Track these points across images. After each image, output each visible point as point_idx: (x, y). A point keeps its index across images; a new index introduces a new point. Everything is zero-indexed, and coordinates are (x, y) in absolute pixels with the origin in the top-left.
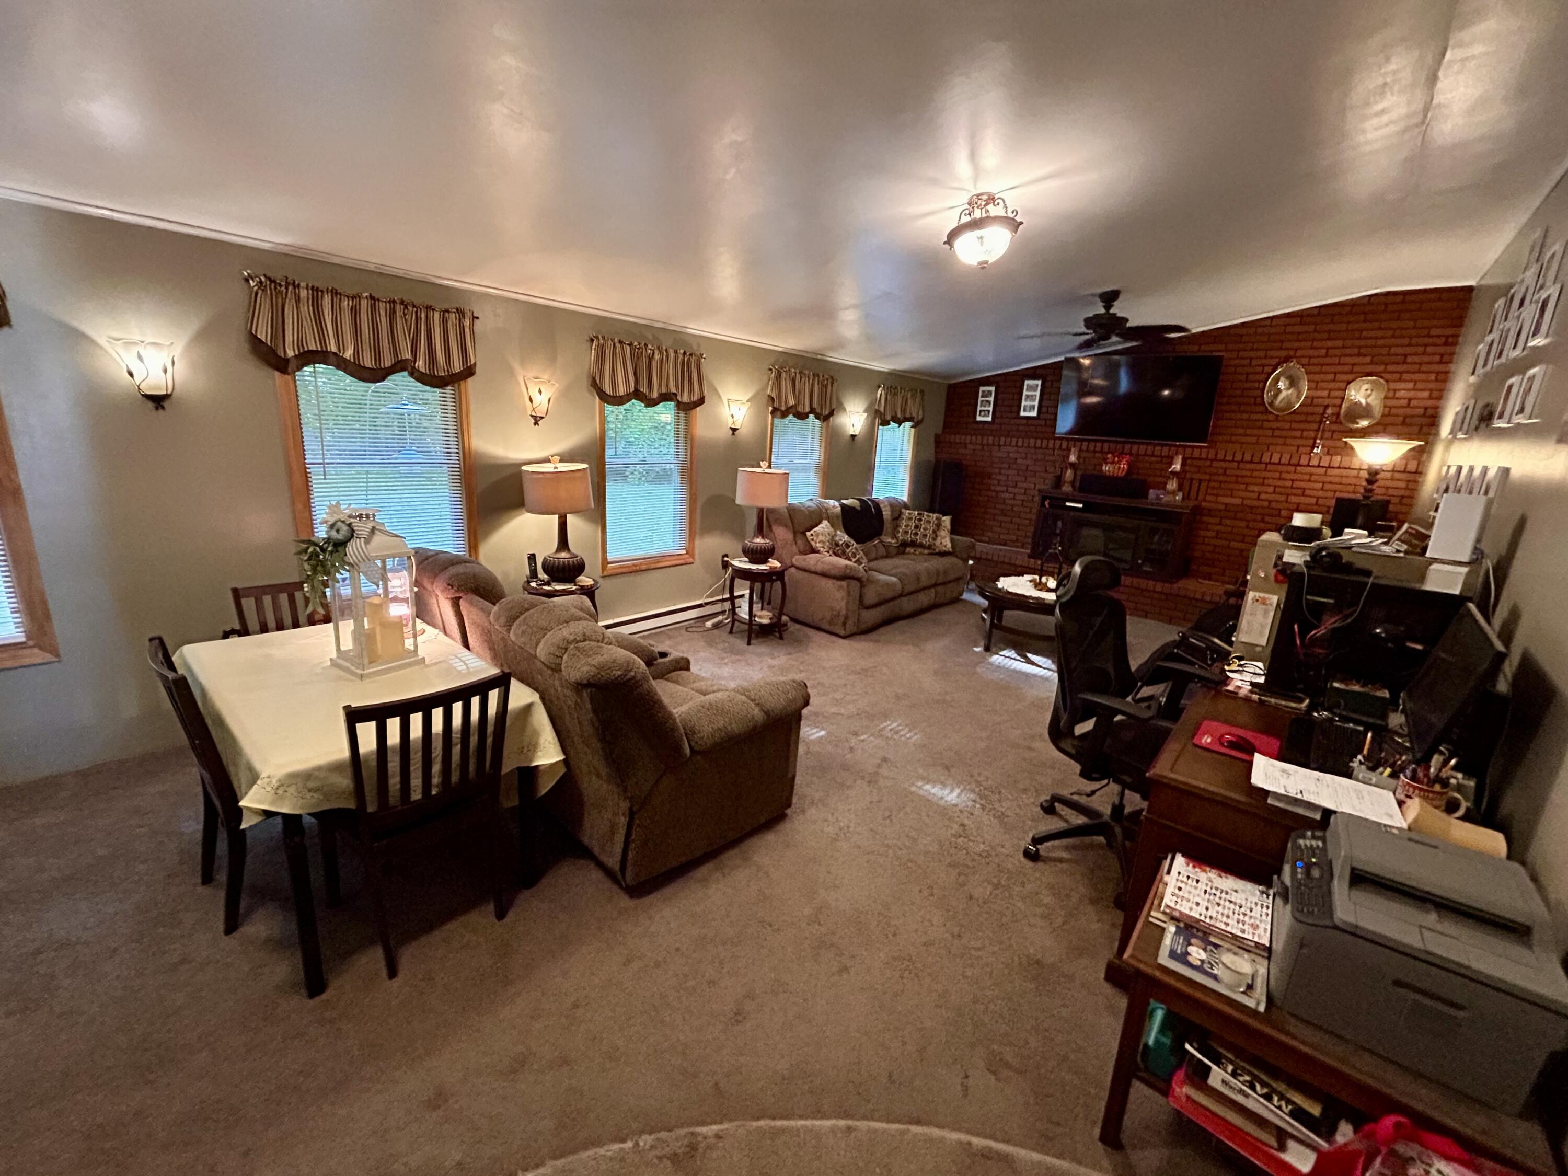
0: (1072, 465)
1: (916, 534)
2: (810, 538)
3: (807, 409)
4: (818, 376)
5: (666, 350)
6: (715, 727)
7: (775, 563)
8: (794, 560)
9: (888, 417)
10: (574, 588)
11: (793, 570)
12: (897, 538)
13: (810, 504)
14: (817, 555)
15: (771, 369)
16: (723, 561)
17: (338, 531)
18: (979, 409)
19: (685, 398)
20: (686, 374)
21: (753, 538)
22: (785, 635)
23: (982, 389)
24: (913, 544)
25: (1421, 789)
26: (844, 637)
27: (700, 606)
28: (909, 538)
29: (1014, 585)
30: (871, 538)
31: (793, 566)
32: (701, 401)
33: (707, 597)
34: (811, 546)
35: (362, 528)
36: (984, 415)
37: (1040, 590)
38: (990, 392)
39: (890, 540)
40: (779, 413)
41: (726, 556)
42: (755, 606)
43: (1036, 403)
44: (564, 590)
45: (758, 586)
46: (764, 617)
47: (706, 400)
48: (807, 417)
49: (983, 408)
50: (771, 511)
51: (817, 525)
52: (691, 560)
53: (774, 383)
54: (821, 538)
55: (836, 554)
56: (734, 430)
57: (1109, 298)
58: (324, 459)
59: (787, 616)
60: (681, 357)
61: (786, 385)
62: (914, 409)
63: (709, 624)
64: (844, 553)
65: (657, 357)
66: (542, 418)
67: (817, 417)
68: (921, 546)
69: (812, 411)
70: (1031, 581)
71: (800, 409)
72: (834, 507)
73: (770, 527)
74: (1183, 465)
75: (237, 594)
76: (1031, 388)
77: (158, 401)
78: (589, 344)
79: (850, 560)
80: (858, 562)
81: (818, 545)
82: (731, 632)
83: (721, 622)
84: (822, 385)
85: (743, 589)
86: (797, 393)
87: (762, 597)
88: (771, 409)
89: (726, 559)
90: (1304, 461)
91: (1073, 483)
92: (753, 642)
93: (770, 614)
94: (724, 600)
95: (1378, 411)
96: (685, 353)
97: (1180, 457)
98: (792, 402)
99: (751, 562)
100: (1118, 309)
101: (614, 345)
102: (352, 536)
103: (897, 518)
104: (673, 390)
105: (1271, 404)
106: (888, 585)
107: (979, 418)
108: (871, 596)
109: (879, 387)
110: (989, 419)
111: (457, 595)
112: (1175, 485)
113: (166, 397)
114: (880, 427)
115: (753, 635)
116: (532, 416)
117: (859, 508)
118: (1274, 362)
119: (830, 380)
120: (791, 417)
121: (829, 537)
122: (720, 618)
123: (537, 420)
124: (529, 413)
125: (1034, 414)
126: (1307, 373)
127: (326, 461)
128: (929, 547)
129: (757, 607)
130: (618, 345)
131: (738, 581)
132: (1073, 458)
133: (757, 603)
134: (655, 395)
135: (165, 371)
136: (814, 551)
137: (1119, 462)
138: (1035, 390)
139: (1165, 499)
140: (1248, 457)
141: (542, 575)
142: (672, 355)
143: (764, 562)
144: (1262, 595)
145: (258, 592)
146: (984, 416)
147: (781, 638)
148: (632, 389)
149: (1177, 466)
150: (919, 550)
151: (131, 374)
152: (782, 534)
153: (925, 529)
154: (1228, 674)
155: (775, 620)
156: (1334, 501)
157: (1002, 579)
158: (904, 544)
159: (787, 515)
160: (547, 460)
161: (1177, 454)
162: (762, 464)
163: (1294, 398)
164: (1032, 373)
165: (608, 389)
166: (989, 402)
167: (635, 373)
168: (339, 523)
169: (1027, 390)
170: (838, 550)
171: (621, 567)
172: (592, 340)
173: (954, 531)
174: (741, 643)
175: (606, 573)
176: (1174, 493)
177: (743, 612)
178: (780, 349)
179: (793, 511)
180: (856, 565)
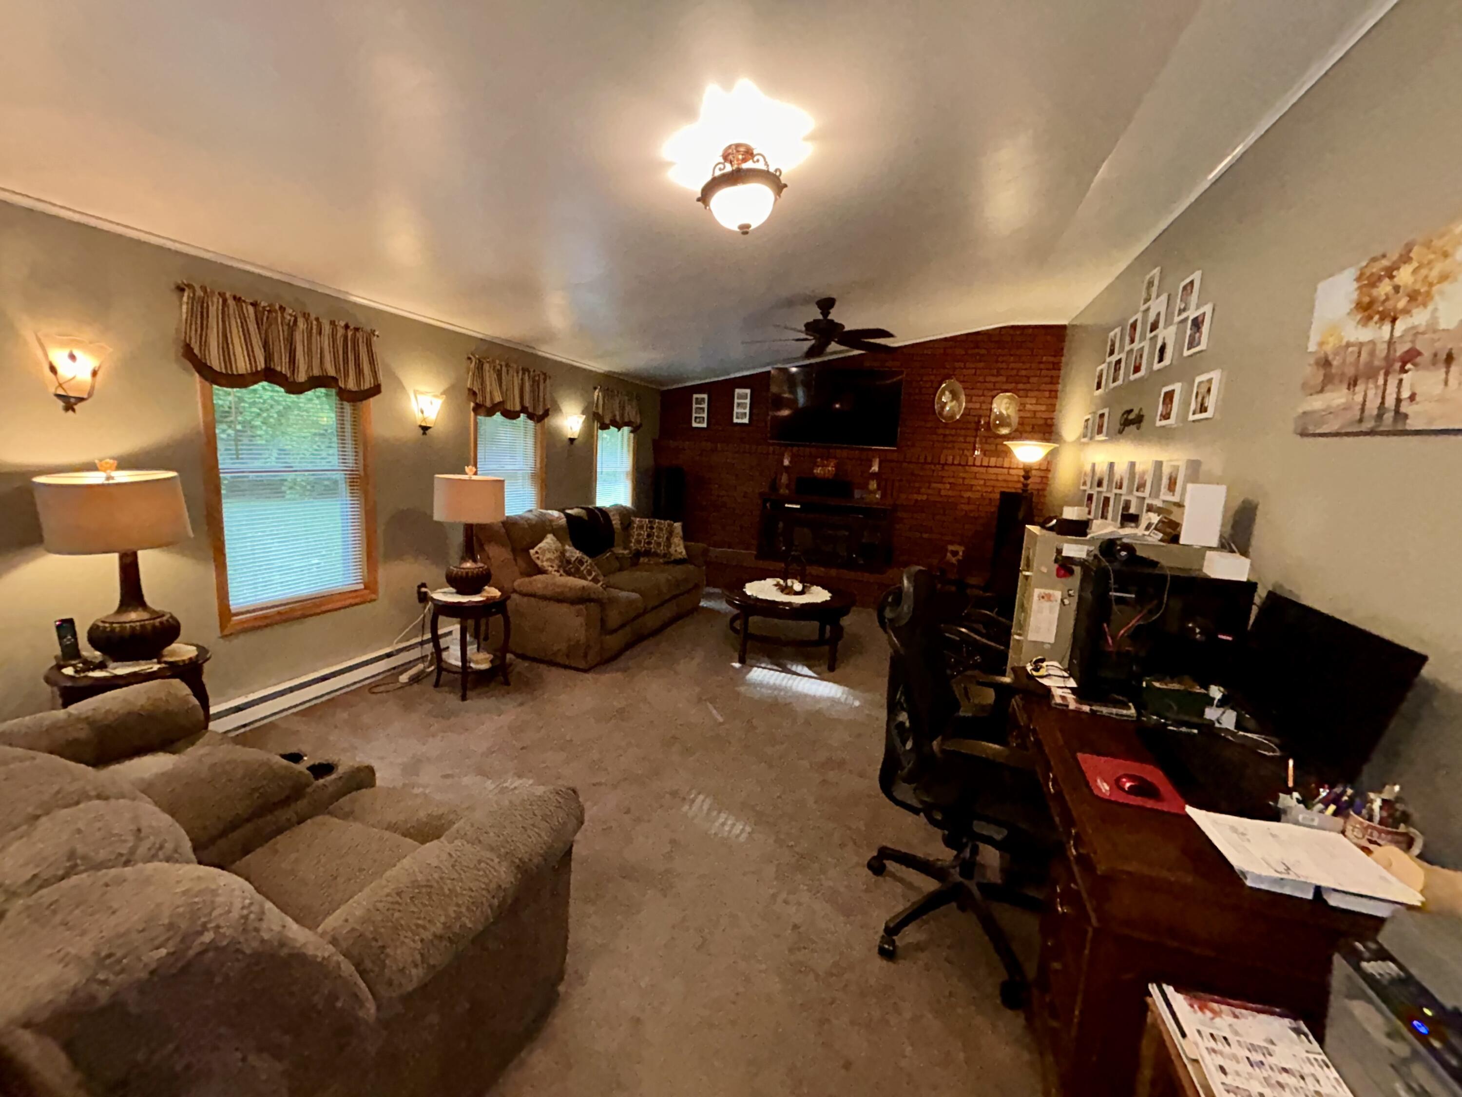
0: (787, 468)
1: (649, 543)
2: (534, 557)
3: (518, 408)
4: (529, 372)
5: (317, 319)
6: (427, 935)
7: (492, 592)
8: (516, 584)
9: (607, 421)
10: (156, 667)
11: (515, 596)
12: (629, 548)
13: (530, 515)
14: (544, 576)
15: (469, 358)
16: (419, 593)
18: (694, 415)
19: (351, 385)
20: (351, 356)
21: (461, 563)
22: (512, 678)
23: (695, 396)
24: (647, 553)
25: (1389, 833)
26: (585, 671)
27: (389, 655)
28: (642, 547)
29: (762, 591)
30: (602, 551)
31: (515, 591)
32: (376, 390)
33: (401, 641)
34: (536, 565)
36: (700, 421)
37: (787, 594)
38: (703, 399)
39: (621, 552)
40: (482, 410)
41: (424, 585)
42: (469, 648)
43: (747, 411)
44: (135, 674)
45: (471, 623)
46: (481, 661)
47: (383, 389)
48: (519, 416)
49: (698, 415)
50: (482, 527)
51: (540, 541)
52: (373, 596)
53: (474, 374)
54: (548, 555)
55: (569, 573)
56: (425, 429)
57: (826, 304)
59: (512, 652)
60: (340, 332)
61: (490, 377)
62: (631, 412)
63: (404, 678)
64: (578, 569)
65: (301, 324)
66: (81, 399)
67: (531, 416)
68: (656, 555)
69: (524, 410)
70: (776, 585)
71: (509, 407)
72: (559, 518)
73: (481, 546)
74: (880, 467)
76: (741, 397)
78: (174, 296)
79: (585, 578)
80: (595, 580)
81: (545, 564)
82: (437, 685)
83: (423, 671)
84: (534, 381)
85: (451, 628)
86: (504, 387)
87: (476, 636)
88: (472, 405)
89: (423, 590)
90: (970, 463)
91: (788, 486)
92: (469, 693)
93: (488, 656)
94: (422, 643)
95: (1015, 420)
96: (347, 327)
97: (877, 460)
98: (498, 398)
99: (460, 592)
100: (834, 315)
101: (225, 301)
103: (627, 526)
104: (332, 372)
105: (941, 414)
106: (631, 602)
107: (695, 425)
108: (614, 617)
109: (595, 388)
110: (704, 425)
112: (875, 486)
114: (600, 431)
115: (469, 685)
116: (59, 396)
117: (586, 518)
118: (939, 379)
119: (542, 377)
120: (498, 416)
121: (557, 554)
122: (421, 666)
123: (69, 403)
124: (52, 390)
125: (746, 421)
126: (964, 389)
128: (665, 555)
129: (472, 649)
130: (231, 302)
131: (441, 619)
132: (786, 462)
133: (472, 643)
134: (302, 377)
136: (541, 571)
137: (827, 466)
138: (746, 398)
139: (868, 498)
140: (929, 459)
141: (88, 652)
142: (327, 329)
143: (477, 591)
144: (1047, 591)
146: (699, 423)
147: (507, 683)
148: (261, 365)
149: (875, 468)
150: (656, 559)
152: (497, 553)
153: (658, 537)
154: (1040, 680)
155: (498, 662)
156: (998, 496)
157: (748, 585)
158: (638, 554)
159: (503, 530)
160: (91, 467)
161: (874, 457)
162: (467, 469)
163: (956, 409)
164: (742, 382)
165: (215, 362)
166: (703, 409)
167: (266, 345)
169: (738, 398)
170: (568, 567)
171: (256, 619)
172: (183, 290)
173: (686, 537)
174: (452, 700)
175: (226, 632)
176: (874, 492)
177: (453, 657)
178: (480, 336)
179: (510, 525)
180: (591, 584)
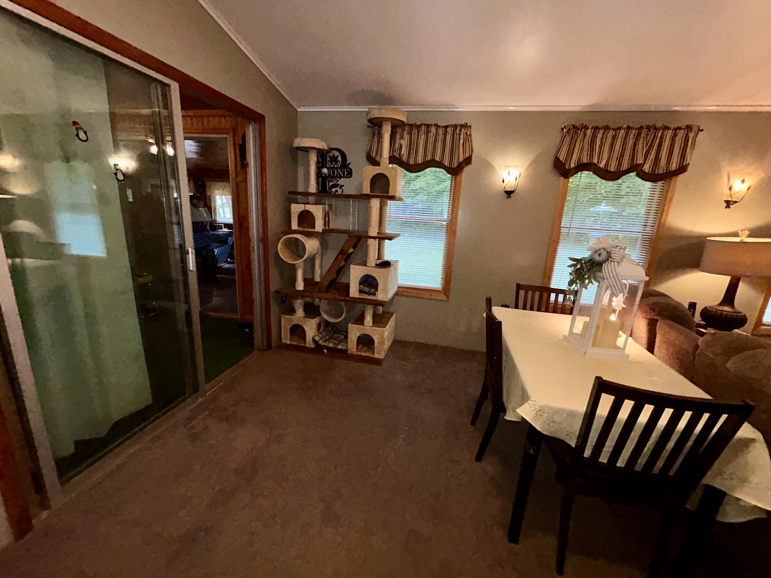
17: (600, 255)
35: (616, 254)
58: (570, 225)
66: (736, 202)
75: (519, 287)
77: (509, 193)
102: (608, 260)
111: (656, 317)
113: (512, 192)
116: (724, 201)
123: (728, 204)
127: (572, 226)
135: (516, 179)
141: (698, 319)
145: (528, 288)
151: (503, 181)
168: (602, 250)
175: (755, 333)
